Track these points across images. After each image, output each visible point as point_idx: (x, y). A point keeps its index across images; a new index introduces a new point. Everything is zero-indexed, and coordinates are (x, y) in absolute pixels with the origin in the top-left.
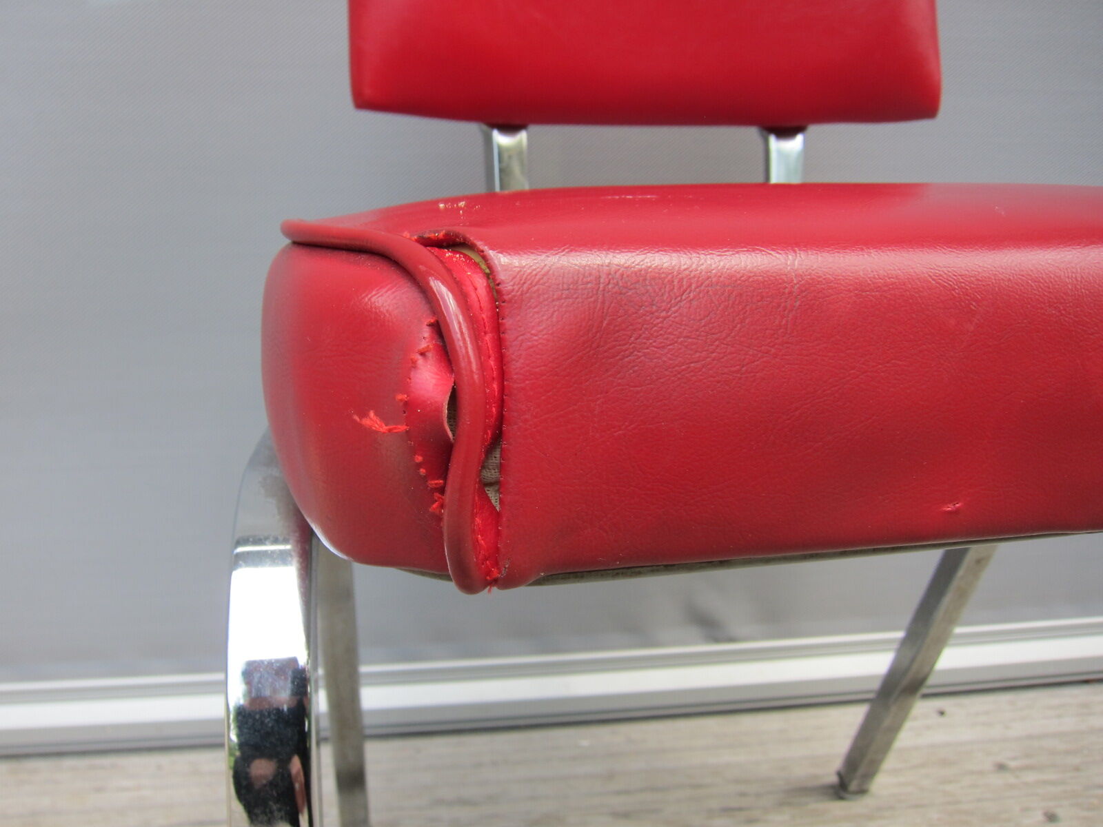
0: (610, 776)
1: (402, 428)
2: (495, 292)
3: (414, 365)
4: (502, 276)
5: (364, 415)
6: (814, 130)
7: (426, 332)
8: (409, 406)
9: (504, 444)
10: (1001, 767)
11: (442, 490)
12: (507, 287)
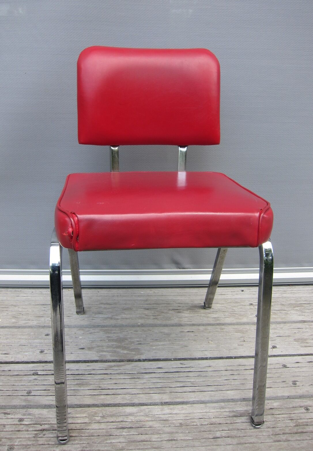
0: (147, 300)
1: (67, 235)
2: (78, 220)
3: (69, 228)
4: (79, 217)
5: (63, 233)
6: (190, 146)
7: (70, 225)
8: (68, 232)
9: (79, 236)
10: (251, 304)
11: (72, 241)
12: (79, 220)
